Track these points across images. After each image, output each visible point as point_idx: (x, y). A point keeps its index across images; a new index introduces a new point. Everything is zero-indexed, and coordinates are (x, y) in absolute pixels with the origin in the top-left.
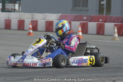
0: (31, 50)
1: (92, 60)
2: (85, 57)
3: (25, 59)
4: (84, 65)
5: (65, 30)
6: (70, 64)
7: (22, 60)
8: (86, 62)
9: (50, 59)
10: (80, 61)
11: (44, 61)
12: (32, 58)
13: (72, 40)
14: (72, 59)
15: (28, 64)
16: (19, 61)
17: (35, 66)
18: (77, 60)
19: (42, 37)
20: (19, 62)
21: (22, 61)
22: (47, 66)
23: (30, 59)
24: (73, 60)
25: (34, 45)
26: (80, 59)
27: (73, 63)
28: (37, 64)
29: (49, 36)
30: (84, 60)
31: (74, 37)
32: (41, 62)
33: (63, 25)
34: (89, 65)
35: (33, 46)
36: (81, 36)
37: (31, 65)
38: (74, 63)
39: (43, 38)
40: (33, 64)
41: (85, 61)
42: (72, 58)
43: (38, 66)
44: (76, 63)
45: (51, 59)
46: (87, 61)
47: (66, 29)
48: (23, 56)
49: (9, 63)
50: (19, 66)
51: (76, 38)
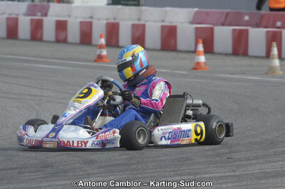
0: (72, 113)
1: (199, 132)
2: (185, 126)
3: (61, 132)
4: (184, 143)
5: (138, 68)
6: (156, 140)
7: (54, 134)
8: (188, 137)
9: (114, 132)
10: (176, 135)
11: (102, 136)
12: (75, 131)
13: (154, 87)
14: (158, 131)
15: (68, 142)
16: (47, 136)
17: (83, 147)
18: (170, 133)
19: (93, 85)
20: (48, 139)
21: (55, 137)
22: (108, 146)
23: (73, 131)
24: (161, 132)
25: (79, 102)
26: (175, 130)
27: (161, 140)
28: (87, 142)
29: (106, 81)
30: (184, 131)
31: (159, 81)
32: (97, 138)
33: (135, 57)
34: (193, 141)
35: (77, 104)
37: (75, 145)
38: (163, 139)
39: (96, 87)
40: (78, 142)
41: (186, 133)
42: (160, 128)
43: (89, 146)
44: (169, 139)
45: (118, 131)
46: (190, 133)
47: (142, 65)
48: (57, 125)
49: (25, 141)
50: (48, 146)
51: (162, 84)
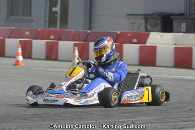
36: (21, 62)
